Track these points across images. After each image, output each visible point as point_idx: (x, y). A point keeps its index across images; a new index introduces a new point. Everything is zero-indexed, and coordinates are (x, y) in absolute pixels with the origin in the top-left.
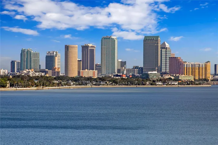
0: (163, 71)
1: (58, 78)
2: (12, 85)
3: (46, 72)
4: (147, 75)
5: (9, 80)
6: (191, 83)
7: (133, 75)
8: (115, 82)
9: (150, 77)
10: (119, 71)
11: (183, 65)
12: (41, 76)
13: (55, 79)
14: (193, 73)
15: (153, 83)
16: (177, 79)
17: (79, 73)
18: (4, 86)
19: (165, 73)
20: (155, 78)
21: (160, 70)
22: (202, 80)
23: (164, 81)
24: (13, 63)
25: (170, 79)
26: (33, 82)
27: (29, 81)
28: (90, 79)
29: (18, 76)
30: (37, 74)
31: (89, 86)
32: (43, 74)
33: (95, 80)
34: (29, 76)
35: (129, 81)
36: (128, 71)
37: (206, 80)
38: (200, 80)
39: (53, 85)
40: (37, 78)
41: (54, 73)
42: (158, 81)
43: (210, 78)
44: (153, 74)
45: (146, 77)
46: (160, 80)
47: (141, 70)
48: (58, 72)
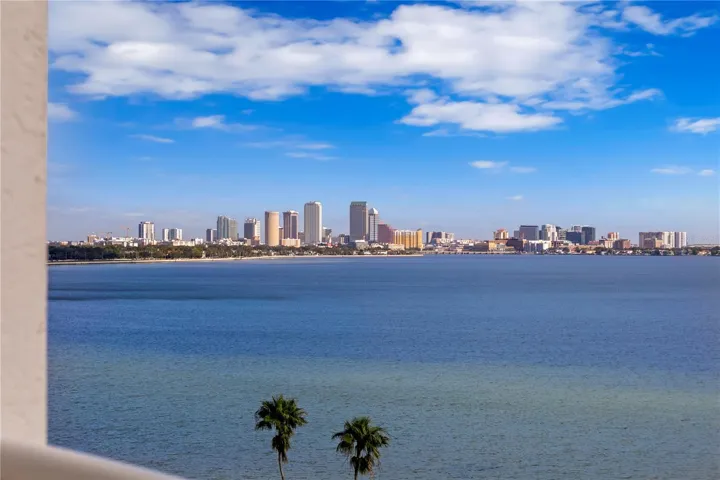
0: (372, 239)
1: (258, 247)
2: (207, 256)
3: (245, 242)
4: (354, 244)
5: (205, 249)
6: (402, 252)
7: (339, 244)
8: (319, 251)
9: (358, 245)
10: (324, 240)
11: (393, 233)
12: (240, 246)
13: (254, 248)
14: (404, 242)
15: (361, 252)
16: (386, 249)
17: (280, 241)
18: (199, 257)
19: (374, 242)
20: (363, 248)
21: (367, 238)
22: (413, 249)
23: (372, 251)
24: (209, 231)
25: (379, 248)
26: (231, 252)
27: (226, 251)
28: (292, 249)
29: (215, 246)
30: (235, 243)
31: (291, 256)
32: (241, 243)
33: (298, 249)
34: (226, 245)
35: (334, 251)
36: (334, 240)
37: (418, 249)
38: (410, 249)
39: (253, 255)
40: (235, 248)
41: (253, 243)
42: (366, 250)
43: (422, 246)
44: (361, 243)
45: (353, 246)
46: (369, 249)
47: (347, 239)
48: (258, 242)
